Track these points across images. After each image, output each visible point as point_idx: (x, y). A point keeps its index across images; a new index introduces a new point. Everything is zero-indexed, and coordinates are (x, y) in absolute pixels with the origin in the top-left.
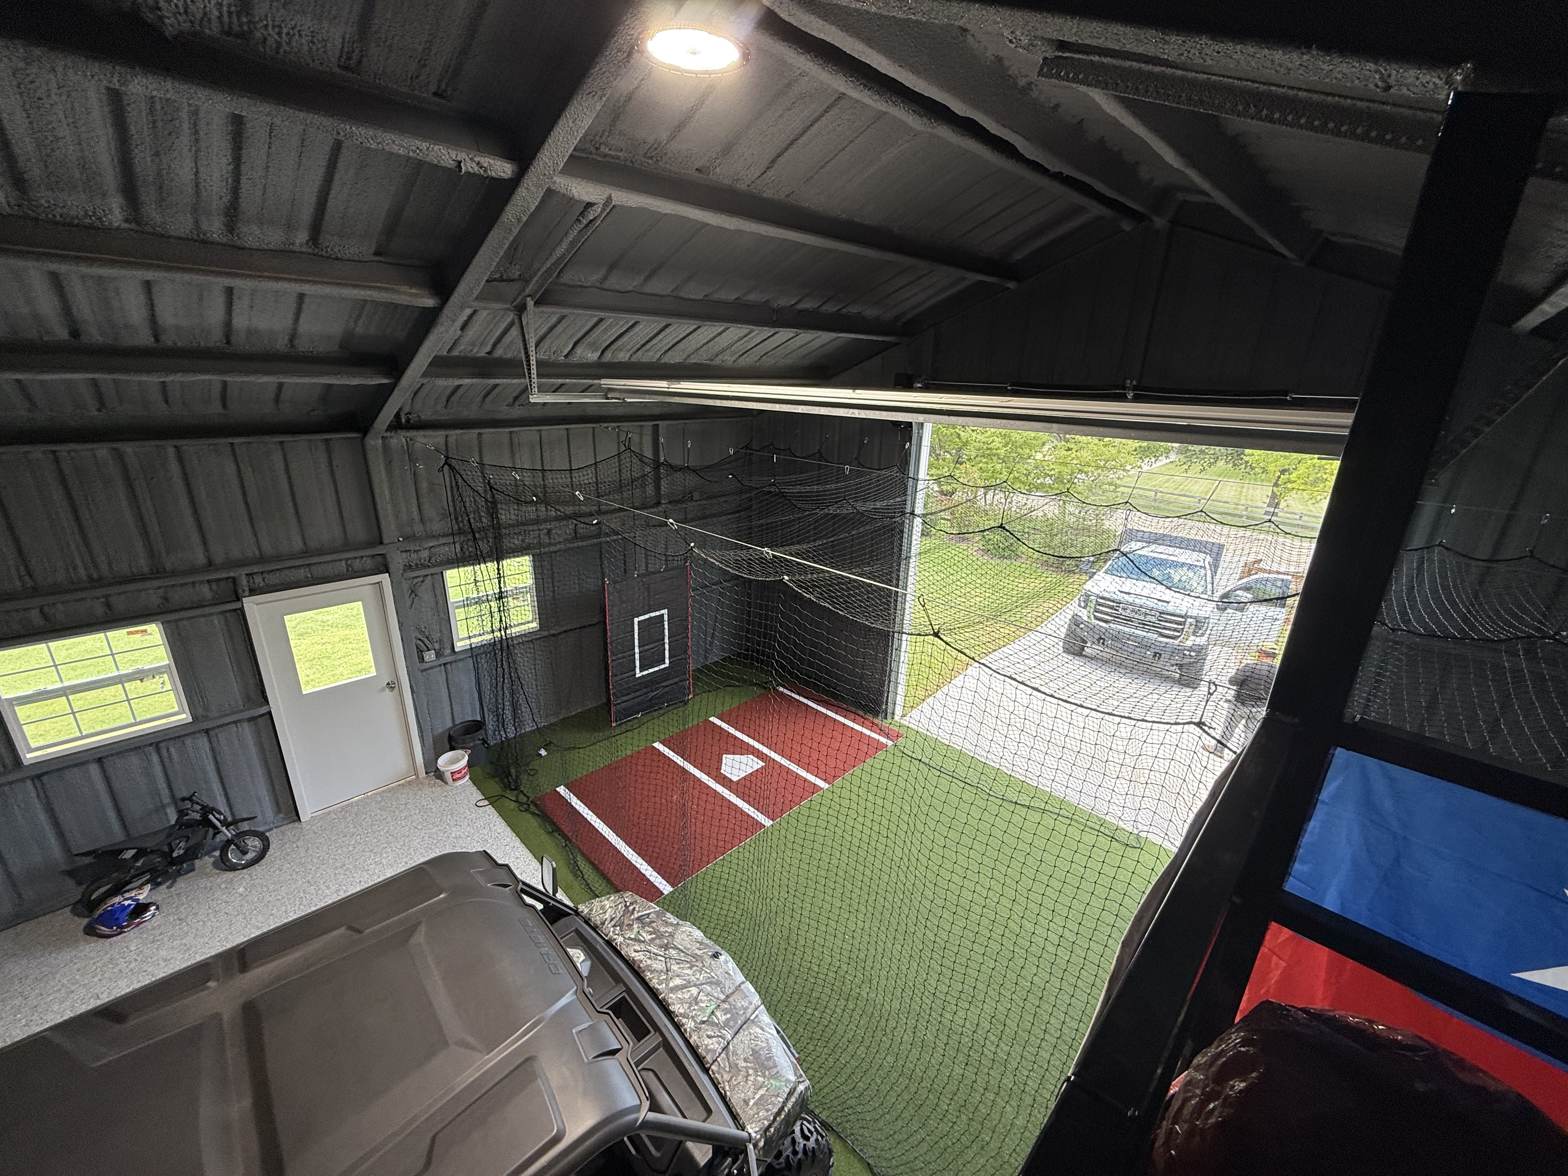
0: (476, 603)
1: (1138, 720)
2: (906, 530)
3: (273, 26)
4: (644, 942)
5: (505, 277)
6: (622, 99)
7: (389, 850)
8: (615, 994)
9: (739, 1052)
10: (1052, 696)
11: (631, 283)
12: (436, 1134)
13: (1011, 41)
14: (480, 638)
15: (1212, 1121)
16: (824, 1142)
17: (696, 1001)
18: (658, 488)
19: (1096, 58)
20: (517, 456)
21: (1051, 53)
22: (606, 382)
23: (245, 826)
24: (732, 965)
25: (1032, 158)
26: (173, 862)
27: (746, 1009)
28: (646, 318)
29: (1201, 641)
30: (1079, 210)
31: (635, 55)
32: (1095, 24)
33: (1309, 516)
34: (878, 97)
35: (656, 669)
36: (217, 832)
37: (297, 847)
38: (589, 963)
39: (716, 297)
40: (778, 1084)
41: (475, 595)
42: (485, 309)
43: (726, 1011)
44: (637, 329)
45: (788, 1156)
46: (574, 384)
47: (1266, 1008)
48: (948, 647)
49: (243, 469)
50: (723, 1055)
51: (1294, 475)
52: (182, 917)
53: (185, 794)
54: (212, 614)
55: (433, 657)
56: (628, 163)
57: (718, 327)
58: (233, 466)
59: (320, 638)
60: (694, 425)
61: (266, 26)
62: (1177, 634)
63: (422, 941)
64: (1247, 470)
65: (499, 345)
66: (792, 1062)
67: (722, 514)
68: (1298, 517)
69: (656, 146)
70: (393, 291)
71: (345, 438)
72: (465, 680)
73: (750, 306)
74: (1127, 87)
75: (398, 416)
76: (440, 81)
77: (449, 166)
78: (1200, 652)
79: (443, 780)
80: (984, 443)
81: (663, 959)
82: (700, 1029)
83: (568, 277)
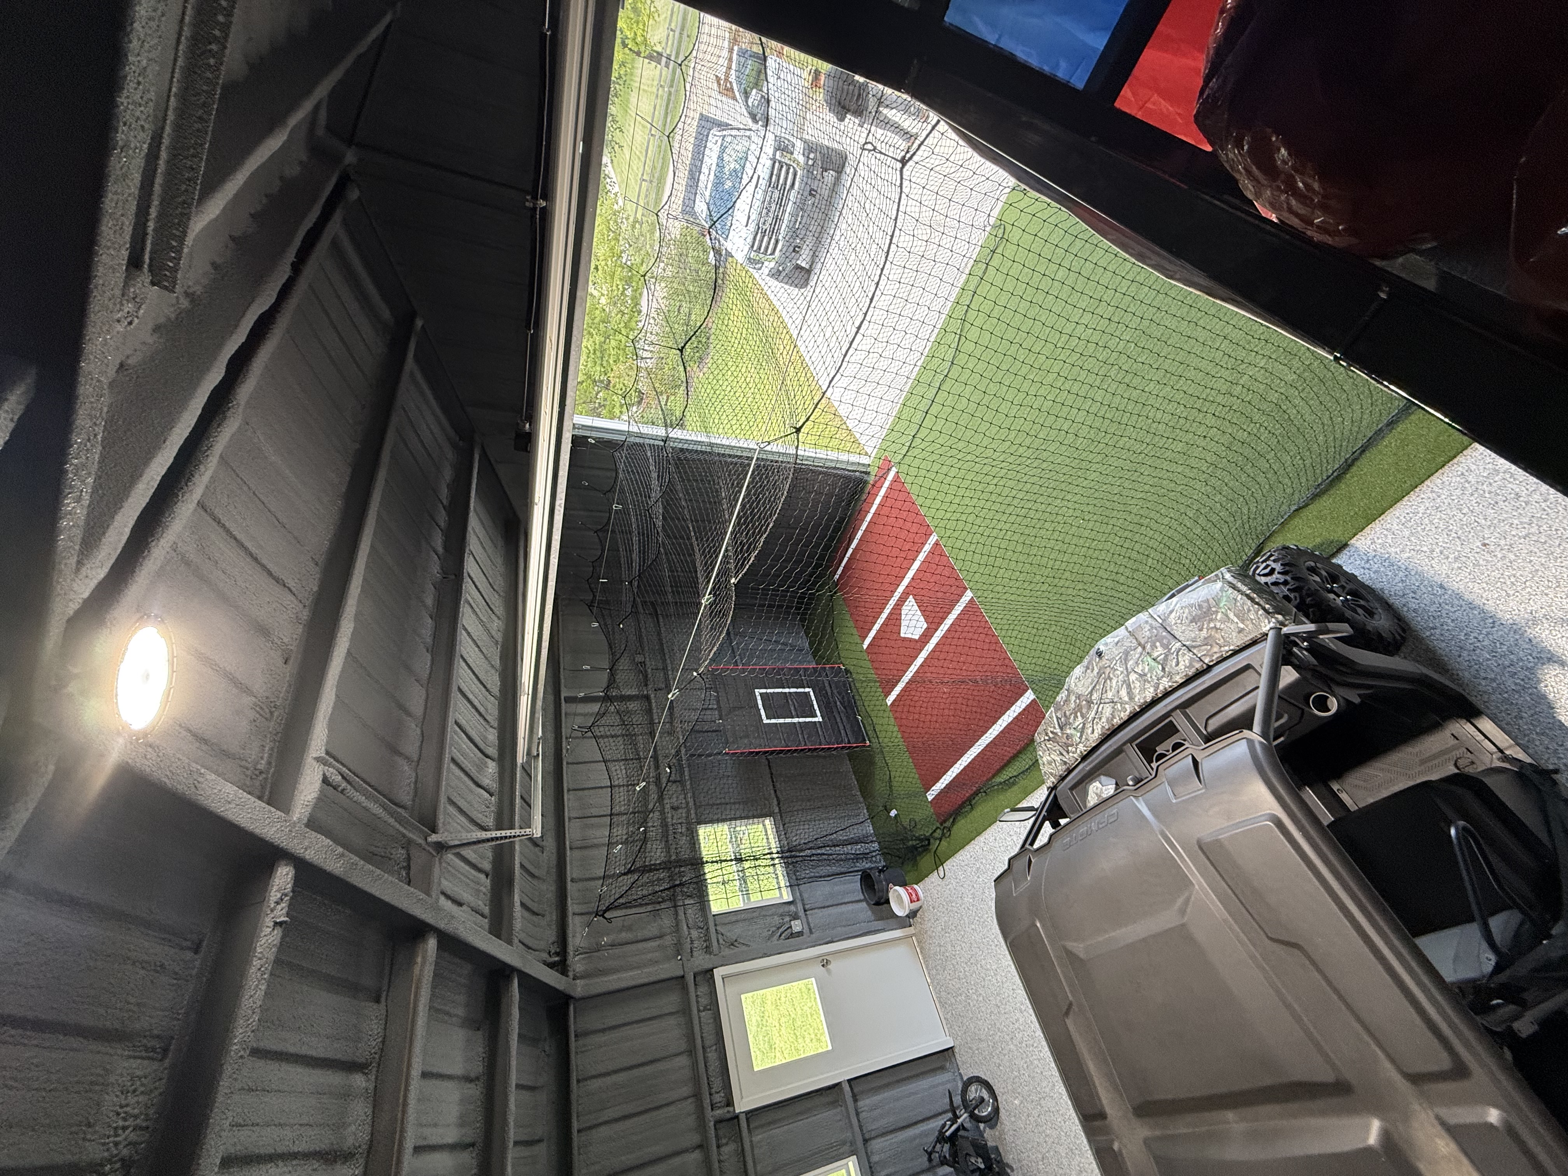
0: (745, 882)
1: (895, 226)
2: (680, 446)
3: (116, 1136)
4: (1084, 724)
5: (405, 864)
6: (204, 747)
7: (983, 962)
8: (1134, 754)
9: (1193, 635)
10: (866, 314)
11: (413, 731)
12: (1268, 937)
13: (130, 323)
14: (781, 878)
15: (1316, 186)
16: (1276, 554)
17: (1142, 676)
18: (630, 698)
19: (151, 225)
20: (596, 841)
21: (145, 277)
22: (521, 758)
23: (957, 1100)
24: (1109, 639)
25: (275, 296)
26: (989, 1168)
27: (1152, 627)
28: (451, 714)
29: (799, 145)
30: (335, 244)
31: (150, 739)
32: (103, 228)
33: (671, 21)
34: (201, 467)
35: (815, 703)
36: (962, 1127)
37: (978, 1049)
38: (1103, 778)
39: (429, 640)
40: (1225, 599)
41: (737, 883)
42: (439, 884)
43: (1154, 647)
44: (463, 722)
45: (1288, 590)
46: (521, 785)
47: (1200, 119)
48: (812, 418)
49: (606, 1118)
50: (1195, 651)
51: (628, 33)
52: (1040, 1156)
53: (926, 1158)
54: (751, 1141)
55: (798, 922)
56: (278, 738)
57: (462, 636)
58: (602, 1129)
59: (774, 1029)
60: (566, 661)
61: (116, 1144)
62: (791, 170)
63: (1081, 946)
64: (621, 83)
65: (480, 866)
66: (1204, 584)
67: (659, 634)
68: (671, 33)
69: (258, 709)
70: (419, 981)
71: (575, 1018)
72: (820, 891)
73: (439, 603)
74: (186, 191)
75: (551, 965)
76: (182, 949)
77: (280, 935)
78: (810, 148)
79: (918, 911)
80: (588, 357)
81: (1101, 705)
82: (1170, 673)
83: (405, 797)
